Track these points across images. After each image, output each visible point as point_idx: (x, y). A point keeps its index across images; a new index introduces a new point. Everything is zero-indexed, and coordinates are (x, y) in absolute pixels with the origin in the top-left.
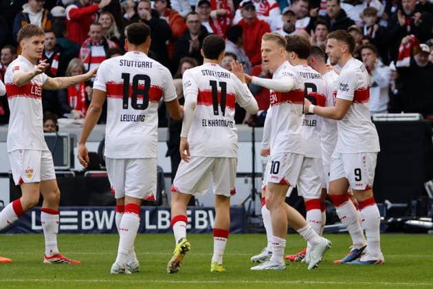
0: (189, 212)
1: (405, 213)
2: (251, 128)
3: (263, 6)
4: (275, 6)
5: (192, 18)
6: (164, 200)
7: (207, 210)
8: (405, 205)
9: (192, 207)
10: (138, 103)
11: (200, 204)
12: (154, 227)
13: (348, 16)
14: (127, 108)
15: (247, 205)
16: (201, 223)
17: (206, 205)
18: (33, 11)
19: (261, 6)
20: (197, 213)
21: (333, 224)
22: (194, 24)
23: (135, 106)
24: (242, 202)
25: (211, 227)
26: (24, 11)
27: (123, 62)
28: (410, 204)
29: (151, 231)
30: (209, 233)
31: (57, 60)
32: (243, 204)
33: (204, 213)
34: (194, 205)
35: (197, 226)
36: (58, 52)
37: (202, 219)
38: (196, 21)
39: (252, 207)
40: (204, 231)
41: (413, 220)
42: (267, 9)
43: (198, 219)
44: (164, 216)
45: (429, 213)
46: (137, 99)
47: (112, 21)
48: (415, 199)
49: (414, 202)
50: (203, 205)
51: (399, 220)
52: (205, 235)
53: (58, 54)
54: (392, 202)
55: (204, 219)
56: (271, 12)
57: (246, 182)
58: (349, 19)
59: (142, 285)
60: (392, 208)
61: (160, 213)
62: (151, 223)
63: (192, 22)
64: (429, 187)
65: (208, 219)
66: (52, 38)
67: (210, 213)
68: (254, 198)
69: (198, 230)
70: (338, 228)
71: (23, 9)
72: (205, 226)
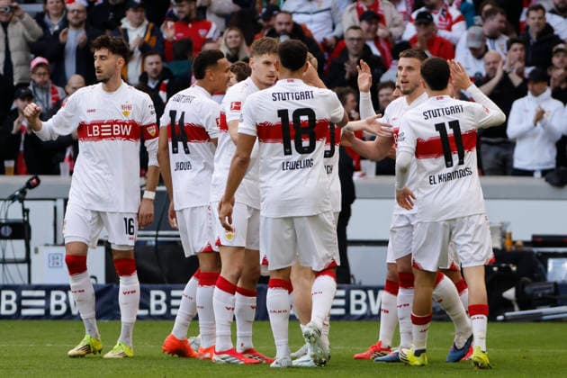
0: (342, 293)
3: (444, 19)
4: (459, 20)
5: (354, 34)
7: (366, 289)
9: (346, 285)
10: (303, 145)
11: (357, 282)
13: (556, 33)
14: (290, 153)
16: (358, 307)
17: (365, 283)
18: (133, 26)
19: (440, 19)
20: (353, 293)
21: (535, 309)
22: (355, 42)
23: (301, 150)
25: (371, 312)
26: (123, 26)
27: (277, 96)
30: (367, 320)
31: (164, 91)
33: (363, 294)
34: (349, 282)
35: (353, 311)
36: (165, 79)
37: (359, 302)
38: (358, 39)
40: (362, 318)
42: (448, 23)
43: (353, 302)
46: (301, 141)
47: (242, 39)
50: (360, 283)
52: (364, 323)
53: (166, 82)
55: (362, 302)
56: (455, 27)
58: (557, 37)
63: (352, 39)
65: (367, 301)
66: (157, 63)
67: (371, 293)
69: (354, 316)
70: (541, 315)
71: (121, 24)
72: (363, 311)
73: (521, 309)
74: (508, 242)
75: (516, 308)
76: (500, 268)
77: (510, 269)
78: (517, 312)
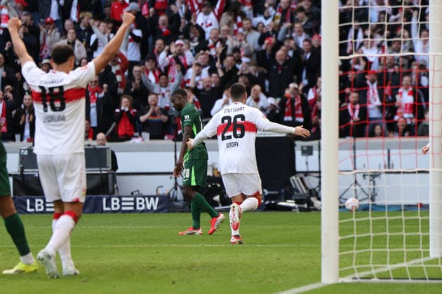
1: (277, 198)
2: (173, 143)
6: (116, 191)
8: (277, 192)
11: (140, 193)
12: (109, 209)
14: (46, 111)
15: (171, 193)
16: (141, 206)
17: (144, 194)
20: (138, 199)
24: (168, 191)
28: (280, 191)
29: (107, 212)
30: (145, 213)
32: (169, 193)
33: (143, 200)
35: (138, 208)
37: (141, 203)
39: (175, 194)
40: (143, 211)
41: (282, 201)
43: (138, 204)
44: (115, 201)
45: (293, 198)
48: (284, 188)
49: (283, 191)
50: (142, 194)
51: (273, 202)
52: (143, 214)
54: (268, 190)
55: (142, 203)
57: (171, 178)
59: (96, 248)
60: (269, 195)
61: (113, 199)
62: (107, 206)
64: (293, 180)
65: (145, 203)
67: (147, 199)
68: (176, 189)
69: (138, 210)
72: (143, 208)
73: (223, 205)
74: (216, 173)
75: (220, 205)
76: (212, 186)
77: (216, 186)
78: (221, 207)
